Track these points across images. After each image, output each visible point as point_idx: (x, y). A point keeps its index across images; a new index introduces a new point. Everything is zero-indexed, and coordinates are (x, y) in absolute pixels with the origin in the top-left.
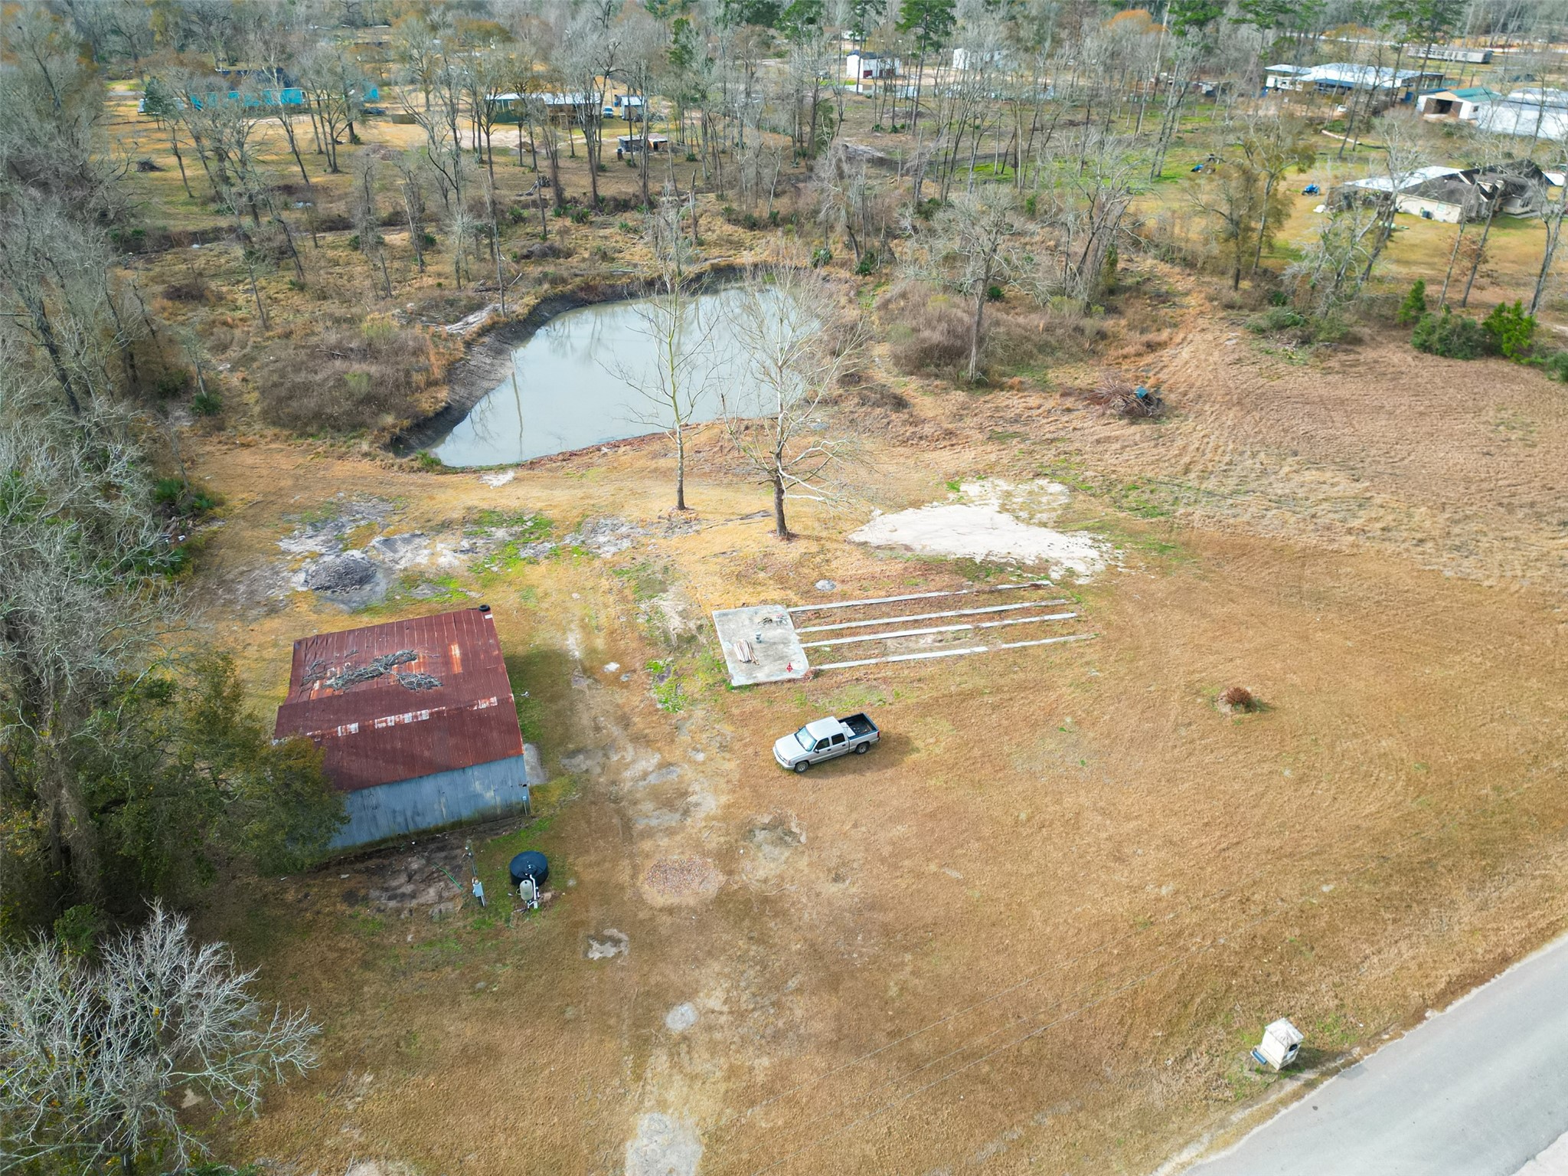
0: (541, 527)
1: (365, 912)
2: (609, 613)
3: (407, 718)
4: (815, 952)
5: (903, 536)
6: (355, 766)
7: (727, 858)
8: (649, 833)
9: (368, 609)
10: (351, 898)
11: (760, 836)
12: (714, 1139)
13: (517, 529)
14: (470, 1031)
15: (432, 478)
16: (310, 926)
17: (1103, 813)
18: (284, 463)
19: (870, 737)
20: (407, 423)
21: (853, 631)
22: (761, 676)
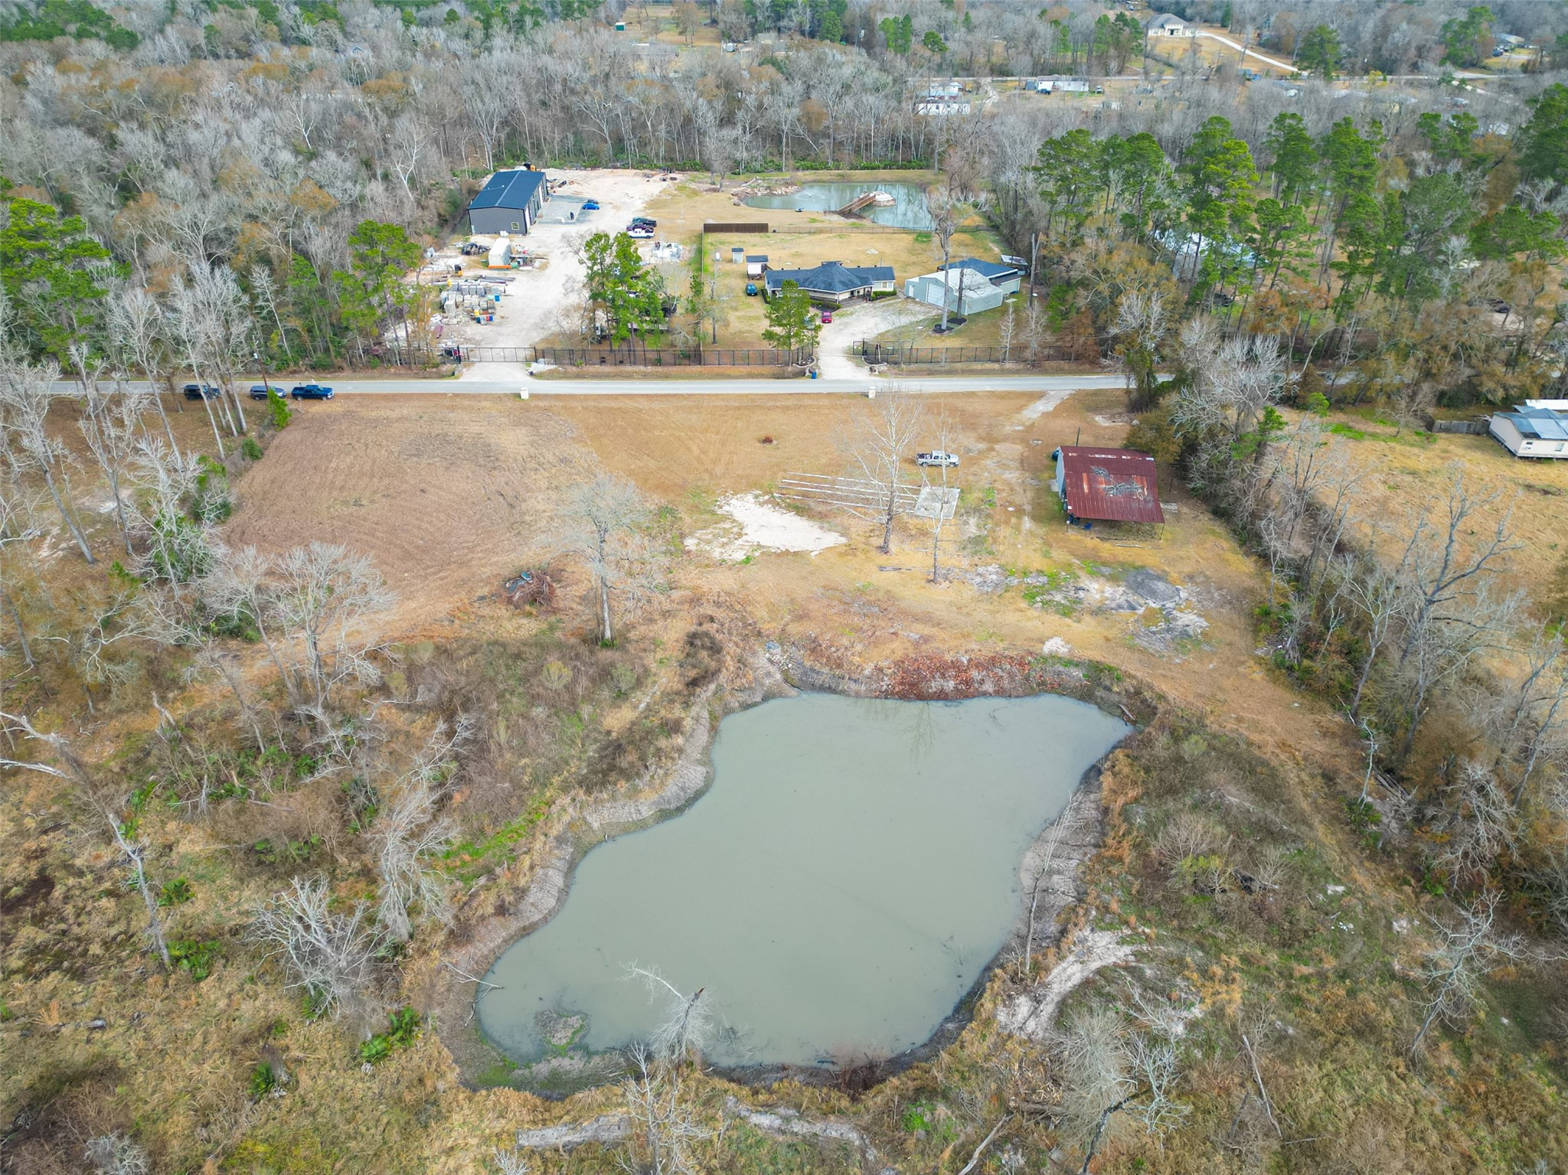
0: (1030, 595)
2: (1004, 532)
5: (818, 533)
13: (1049, 598)
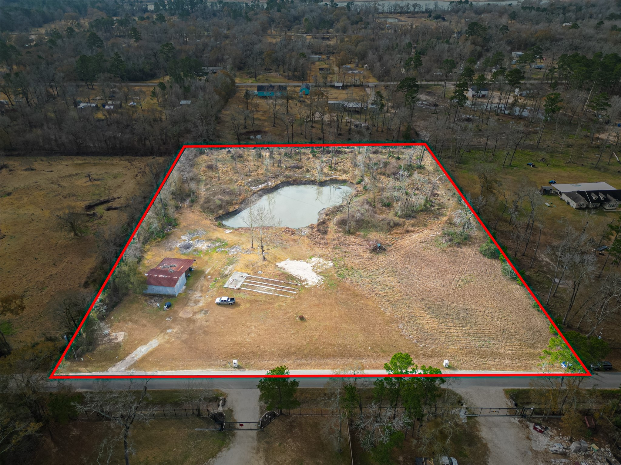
0: (226, 244)
1: (146, 303)
3: (164, 276)
4: (193, 330)
5: (286, 267)
6: (152, 281)
7: (195, 313)
8: (188, 306)
9: (184, 254)
10: (146, 301)
11: (203, 312)
12: (160, 345)
13: (221, 244)
14: (145, 322)
15: (217, 228)
16: (139, 302)
17: (255, 327)
18: (196, 218)
19: (232, 302)
20: (224, 213)
21: (254, 283)
22: (229, 287)
